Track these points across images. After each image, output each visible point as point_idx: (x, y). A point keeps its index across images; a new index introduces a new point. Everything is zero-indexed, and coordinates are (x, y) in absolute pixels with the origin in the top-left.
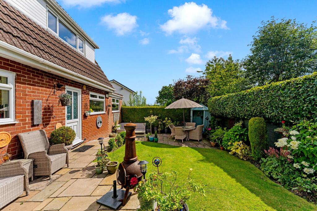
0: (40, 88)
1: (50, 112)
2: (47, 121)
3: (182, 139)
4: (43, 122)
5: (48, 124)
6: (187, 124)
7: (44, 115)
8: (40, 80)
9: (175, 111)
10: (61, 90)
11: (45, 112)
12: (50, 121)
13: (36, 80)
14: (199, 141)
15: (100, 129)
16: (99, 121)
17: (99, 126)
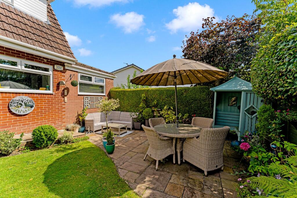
3: (157, 160)
6: (194, 120)
9: (182, 94)
14: (206, 174)
15: (28, 117)
16: (18, 104)
17: (19, 112)
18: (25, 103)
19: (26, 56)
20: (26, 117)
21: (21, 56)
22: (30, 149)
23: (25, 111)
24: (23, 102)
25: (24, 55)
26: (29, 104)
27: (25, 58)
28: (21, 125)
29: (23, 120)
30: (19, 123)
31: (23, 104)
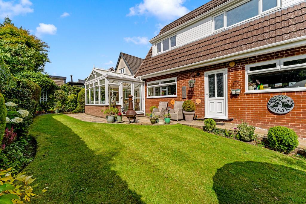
0: (186, 80)
1: (192, 92)
2: (190, 97)
4: (188, 97)
5: (191, 99)
7: (188, 94)
8: (186, 76)
10: (200, 77)
11: (189, 92)
12: (192, 97)
13: (184, 77)
15: (286, 117)
16: (276, 103)
17: (276, 111)
18: (283, 102)
19: (285, 54)
20: (284, 117)
21: (279, 55)
22: (264, 145)
23: (282, 110)
24: (281, 101)
25: (283, 54)
26: (287, 103)
27: (284, 56)
28: (278, 123)
29: (281, 119)
30: (276, 121)
31: (280, 103)
